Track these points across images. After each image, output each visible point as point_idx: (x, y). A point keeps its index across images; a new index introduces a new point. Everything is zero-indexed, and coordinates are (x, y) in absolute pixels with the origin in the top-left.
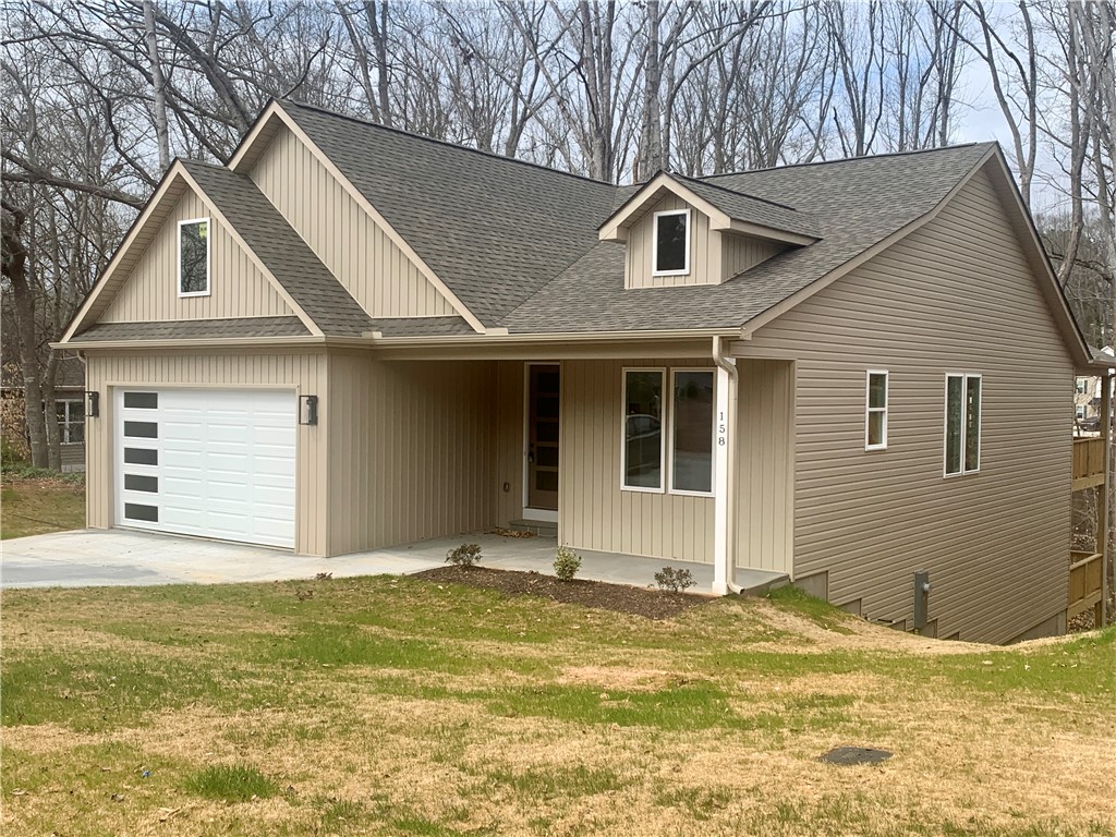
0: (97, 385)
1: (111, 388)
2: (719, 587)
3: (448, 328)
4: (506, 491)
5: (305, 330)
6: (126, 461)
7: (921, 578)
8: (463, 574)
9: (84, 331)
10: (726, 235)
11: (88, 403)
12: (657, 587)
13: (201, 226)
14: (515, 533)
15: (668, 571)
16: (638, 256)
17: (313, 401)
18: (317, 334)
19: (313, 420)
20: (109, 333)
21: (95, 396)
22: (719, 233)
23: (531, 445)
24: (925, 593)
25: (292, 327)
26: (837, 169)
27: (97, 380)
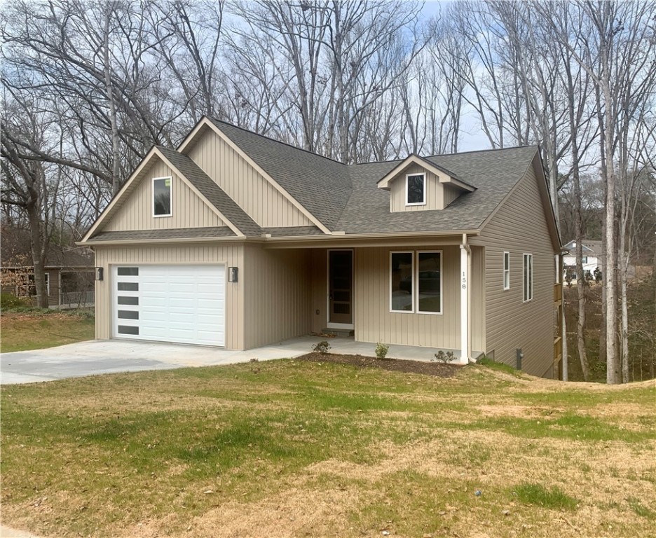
0: (102, 264)
1: (110, 265)
2: (464, 360)
3: (308, 232)
4: (318, 314)
5: (232, 233)
6: (119, 303)
7: (519, 351)
8: (321, 356)
9: (95, 236)
10: (446, 186)
11: (98, 273)
12: (436, 361)
13: (167, 181)
14: (327, 335)
15: (441, 353)
16: (397, 196)
17: (235, 270)
18: (240, 235)
19: (236, 280)
20: (111, 236)
21: (101, 270)
22: (442, 185)
23: (330, 291)
24: (521, 358)
25: (224, 232)
26: (462, 157)
27: (101, 261)
